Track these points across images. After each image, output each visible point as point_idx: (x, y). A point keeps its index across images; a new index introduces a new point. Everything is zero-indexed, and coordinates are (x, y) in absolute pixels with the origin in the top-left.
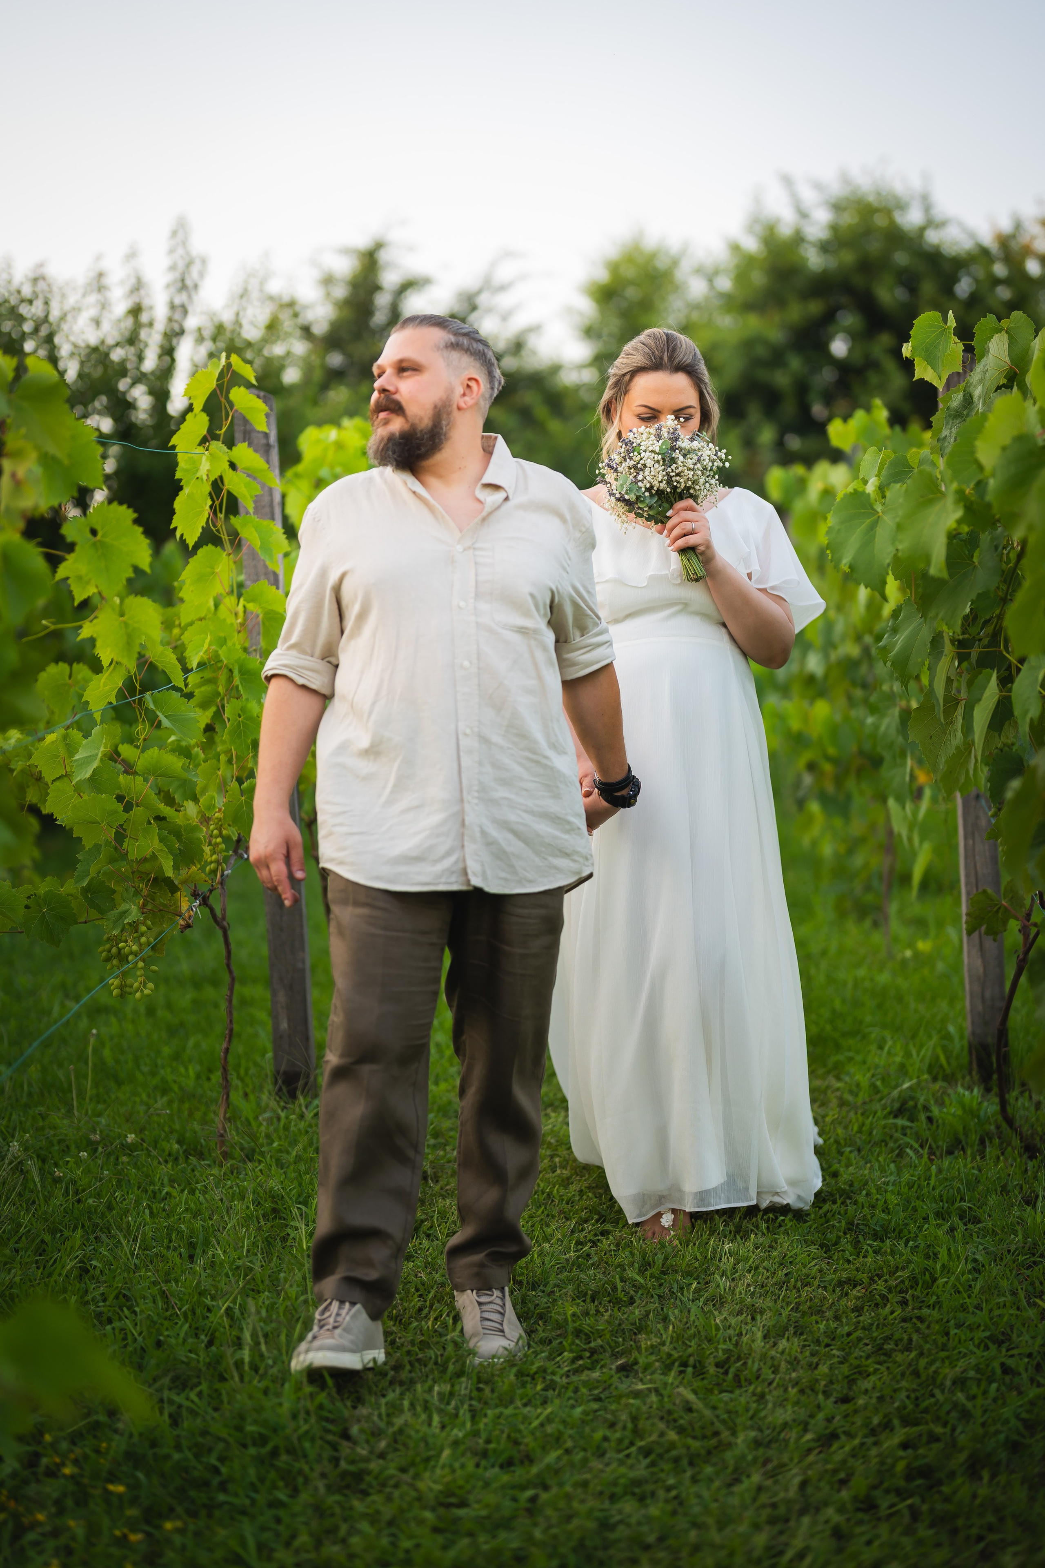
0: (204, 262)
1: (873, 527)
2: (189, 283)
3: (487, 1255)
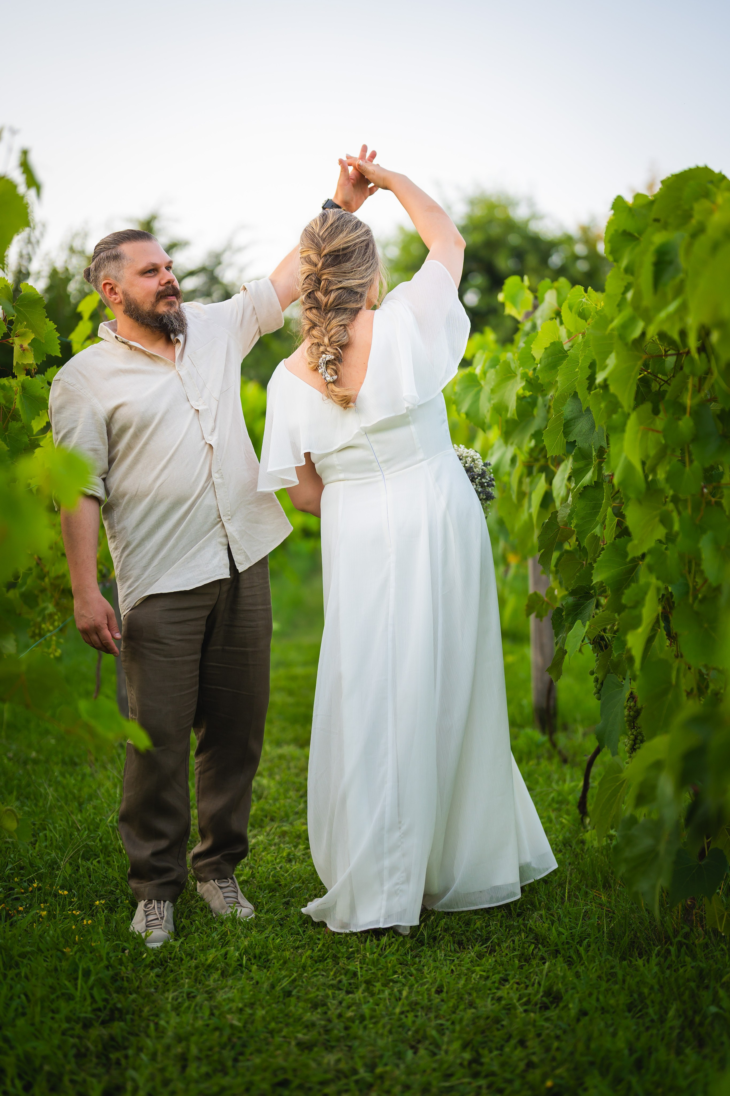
0: (44, 226)
1: (478, 393)
2: (33, 240)
3: (222, 856)
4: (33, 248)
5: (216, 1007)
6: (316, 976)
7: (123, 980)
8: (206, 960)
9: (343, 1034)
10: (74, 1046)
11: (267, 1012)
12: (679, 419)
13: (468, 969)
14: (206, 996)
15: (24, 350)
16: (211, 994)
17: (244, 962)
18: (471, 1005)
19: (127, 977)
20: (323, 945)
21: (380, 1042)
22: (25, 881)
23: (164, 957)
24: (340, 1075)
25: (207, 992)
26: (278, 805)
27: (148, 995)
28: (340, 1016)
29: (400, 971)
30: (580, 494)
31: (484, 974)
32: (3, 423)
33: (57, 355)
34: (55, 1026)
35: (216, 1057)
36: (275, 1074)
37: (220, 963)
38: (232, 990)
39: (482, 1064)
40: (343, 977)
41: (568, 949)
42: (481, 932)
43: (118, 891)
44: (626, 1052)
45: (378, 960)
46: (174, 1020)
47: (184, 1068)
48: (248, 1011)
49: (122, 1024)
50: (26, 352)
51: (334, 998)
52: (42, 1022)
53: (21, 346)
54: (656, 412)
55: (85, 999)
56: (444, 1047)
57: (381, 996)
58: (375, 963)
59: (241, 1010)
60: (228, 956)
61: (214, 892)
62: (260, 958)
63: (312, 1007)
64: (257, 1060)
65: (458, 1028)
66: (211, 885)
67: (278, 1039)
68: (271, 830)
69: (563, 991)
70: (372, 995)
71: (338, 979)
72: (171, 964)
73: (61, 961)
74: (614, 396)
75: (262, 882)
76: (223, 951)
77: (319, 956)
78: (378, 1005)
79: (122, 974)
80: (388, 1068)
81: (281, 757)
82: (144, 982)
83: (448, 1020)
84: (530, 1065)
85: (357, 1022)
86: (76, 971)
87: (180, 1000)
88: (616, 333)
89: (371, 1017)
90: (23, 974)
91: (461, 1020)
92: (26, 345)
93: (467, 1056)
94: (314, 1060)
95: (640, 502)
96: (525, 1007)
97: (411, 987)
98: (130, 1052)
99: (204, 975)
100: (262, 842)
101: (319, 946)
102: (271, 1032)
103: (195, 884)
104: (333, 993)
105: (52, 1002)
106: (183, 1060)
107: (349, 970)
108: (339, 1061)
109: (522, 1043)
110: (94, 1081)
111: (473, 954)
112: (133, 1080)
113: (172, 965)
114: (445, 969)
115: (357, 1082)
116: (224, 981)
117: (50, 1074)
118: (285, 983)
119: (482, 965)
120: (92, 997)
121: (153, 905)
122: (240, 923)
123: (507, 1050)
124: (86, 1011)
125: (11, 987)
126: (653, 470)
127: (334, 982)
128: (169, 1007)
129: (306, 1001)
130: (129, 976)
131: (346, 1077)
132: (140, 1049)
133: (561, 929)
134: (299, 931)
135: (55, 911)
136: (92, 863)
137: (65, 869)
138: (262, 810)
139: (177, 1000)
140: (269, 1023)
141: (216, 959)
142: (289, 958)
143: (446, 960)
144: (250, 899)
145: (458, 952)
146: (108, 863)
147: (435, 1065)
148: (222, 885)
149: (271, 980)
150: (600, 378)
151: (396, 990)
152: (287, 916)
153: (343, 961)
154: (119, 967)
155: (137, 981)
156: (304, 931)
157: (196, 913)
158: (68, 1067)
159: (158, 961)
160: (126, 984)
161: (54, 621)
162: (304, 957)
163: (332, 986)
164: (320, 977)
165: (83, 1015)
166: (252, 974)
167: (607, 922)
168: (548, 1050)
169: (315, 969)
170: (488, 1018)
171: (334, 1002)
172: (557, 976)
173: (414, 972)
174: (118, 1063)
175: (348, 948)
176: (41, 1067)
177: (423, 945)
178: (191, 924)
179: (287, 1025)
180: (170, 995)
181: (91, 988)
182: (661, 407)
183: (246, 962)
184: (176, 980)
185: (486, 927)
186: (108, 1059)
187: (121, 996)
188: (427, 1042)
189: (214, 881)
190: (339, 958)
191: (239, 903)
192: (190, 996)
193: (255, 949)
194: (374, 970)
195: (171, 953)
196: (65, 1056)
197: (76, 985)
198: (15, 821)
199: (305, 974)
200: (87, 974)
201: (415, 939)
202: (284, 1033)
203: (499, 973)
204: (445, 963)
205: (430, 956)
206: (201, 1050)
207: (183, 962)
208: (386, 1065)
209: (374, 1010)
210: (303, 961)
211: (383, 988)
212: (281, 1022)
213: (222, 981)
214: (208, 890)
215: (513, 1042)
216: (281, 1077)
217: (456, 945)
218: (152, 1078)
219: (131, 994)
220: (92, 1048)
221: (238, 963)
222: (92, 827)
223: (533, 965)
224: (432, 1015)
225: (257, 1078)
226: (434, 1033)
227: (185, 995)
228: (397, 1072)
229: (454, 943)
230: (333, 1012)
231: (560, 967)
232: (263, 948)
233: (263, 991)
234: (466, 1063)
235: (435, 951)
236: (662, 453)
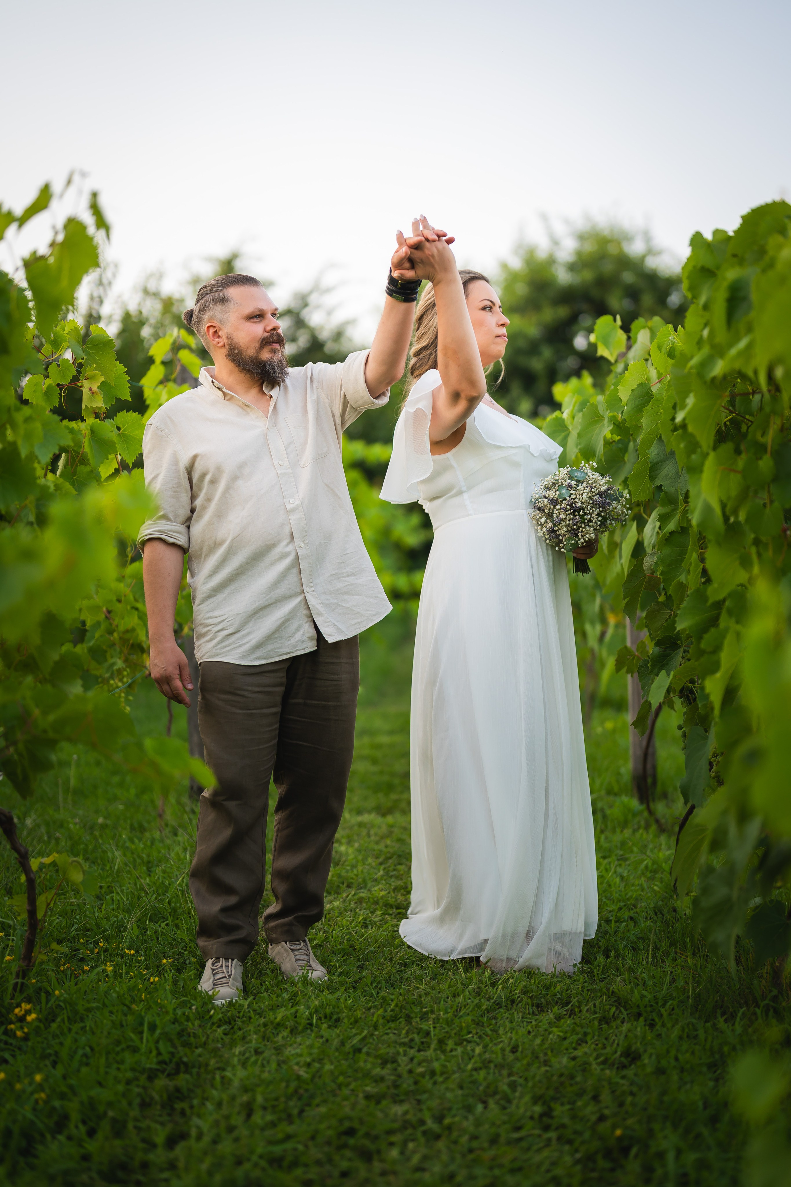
1: (565, 438)
2: (105, 281)
3: (295, 918)
4: (105, 290)
5: (284, 1062)
6: (387, 1034)
7: (189, 1036)
8: (276, 1018)
9: (412, 1088)
10: (139, 1095)
11: (336, 1067)
12: (761, 458)
13: (546, 1030)
14: (273, 1051)
15: (93, 393)
16: (278, 1050)
17: (314, 1021)
18: (546, 1063)
19: (194, 1033)
20: (396, 1005)
21: (449, 1095)
22: (91, 943)
23: (231, 1015)
24: (406, 1125)
25: (276, 1049)
26: (355, 872)
27: (215, 1050)
28: (410, 1071)
29: (474, 1031)
30: (666, 540)
31: (561, 1034)
32: (72, 468)
33: (127, 399)
34: (120, 1075)
35: (282, 1106)
36: (341, 1121)
37: (289, 1021)
38: (301, 1047)
39: (552, 1117)
40: (415, 1035)
41: (651, 1012)
42: (561, 995)
43: (186, 952)
44: (700, 1104)
45: (452, 1020)
46: (241, 1073)
47: (249, 1115)
48: (317, 1065)
49: (188, 1076)
50: (95, 395)
51: (405, 1055)
52: (107, 1073)
53: (90, 389)
54: (738, 452)
55: (151, 1052)
56: (515, 1102)
57: (454, 1053)
58: (449, 1023)
59: (309, 1065)
60: (298, 1015)
61: (285, 955)
62: (331, 1018)
63: (382, 1064)
64: (323, 1109)
65: (530, 1084)
66: (283, 947)
67: (346, 1091)
68: (347, 896)
69: (641, 1050)
70: (444, 1052)
71: (410, 1037)
72: (239, 1023)
73: (126, 1015)
74: (692, 436)
75: (336, 946)
76: (293, 1010)
77: (391, 1016)
78: (449, 1062)
79: (189, 1030)
80: (457, 1119)
81: (361, 825)
82: (211, 1037)
83: (521, 1077)
84: (602, 1118)
85: (427, 1077)
86: (141, 1024)
87: (247, 1055)
88: (694, 371)
89: (442, 1074)
90: (88, 1028)
91: (534, 1076)
92: (95, 388)
93: (538, 1109)
94: (382, 1111)
95: (719, 544)
96: (602, 1066)
97: (485, 1047)
98: (195, 1102)
99: (273, 1033)
100: (338, 907)
101: (392, 1007)
102: (340, 1086)
103: (267, 948)
104: (405, 1051)
105: (117, 1053)
106: (249, 1110)
107: (421, 1029)
108: (406, 1113)
109: (596, 1098)
110: (158, 1127)
111: (551, 1016)
112: (198, 1127)
114: (522, 1031)
115: (424, 1133)
116: (293, 1039)
117: (114, 1121)
118: (355, 1041)
119: (561, 1027)
120: (157, 1049)
121: (220, 964)
122: (312, 984)
123: (579, 1103)
124: (151, 1063)
125: (76, 1041)
126: (735, 512)
127: (406, 1040)
128: (235, 1060)
129: (376, 1057)
130: (196, 1032)
131: (414, 1127)
132: (205, 1099)
133: (644, 992)
134: (372, 993)
135: (122, 969)
136: (160, 926)
137: (132, 931)
138: (339, 876)
139: (244, 1055)
140: (337, 1077)
141: (285, 1018)
142: (361, 1018)
143: (523, 1022)
144: (323, 963)
145: (536, 1015)
146: (177, 926)
147: (505, 1118)
148: (294, 947)
149: (341, 1037)
150: (679, 418)
151: (469, 1048)
152: (360, 979)
153: (416, 1021)
154: (186, 1023)
155: (203, 1036)
156: (378, 993)
157: (266, 974)
158: (132, 1114)
159: (226, 1019)
160: (192, 1039)
161: (123, 677)
162: (376, 1016)
163: (404, 1044)
164: (391, 1035)
165: (148, 1066)
166: (322, 1033)
167: (693, 987)
168: (621, 1105)
169: (387, 1028)
170: (561, 1075)
171: (405, 1058)
172: (636, 1036)
173: (490, 1032)
174: (183, 1113)
175: (421, 1009)
176: (105, 1113)
177: (501, 1007)
178: (261, 985)
179: (356, 1080)
180: (237, 1050)
181: (157, 1042)
182: (742, 447)
183: (316, 1022)
184: (244, 1038)
185: (567, 990)
186: (173, 1109)
187: (187, 1050)
188: (497, 1097)
189: (286, 943)
190: (412, 1018)
191: (311, 966)
192: (257, 1052)
193: (326, 1008)
194: (447, 1029)
195: (239, 1012)
196: (130, 1104)
197: (142, 1038)
198: (81, 872)
199: (376, 1033)
200: (153, 1027)
201: (492, 1001)
202: (352, 1086)
203: (577, 1034)
204: (522, 1025)
205: (507, 1018)
206: (266, 1100)
207: (252, 1020)
208: (454, 1116)
209: (445, 1066)
210: (375, 1019)
211: (455, 1047)
212: (349, 1077)
213: (291, 1039)
214: (279, 953)
215: (586, 1098)
216: (347, 1124)
217: (534, 1008)
218: (217, 1123)
219: (196, 1048)
220: (157, 1097)
221: (309, 1021)
222: (160, 891)
223: (612, 1027)
224: (505, 1072)
225: (323, 1126)
226: (505, 1088)
227: (252, 1050)
228: (465, 1124)
229: (533, 1005)
230: (403, 1069)
231: (640, 1027)
232: (334, 1008)
233: (333, 1048)
234: (536, 1116)
235: (513, 1013)
236: (744, 495)
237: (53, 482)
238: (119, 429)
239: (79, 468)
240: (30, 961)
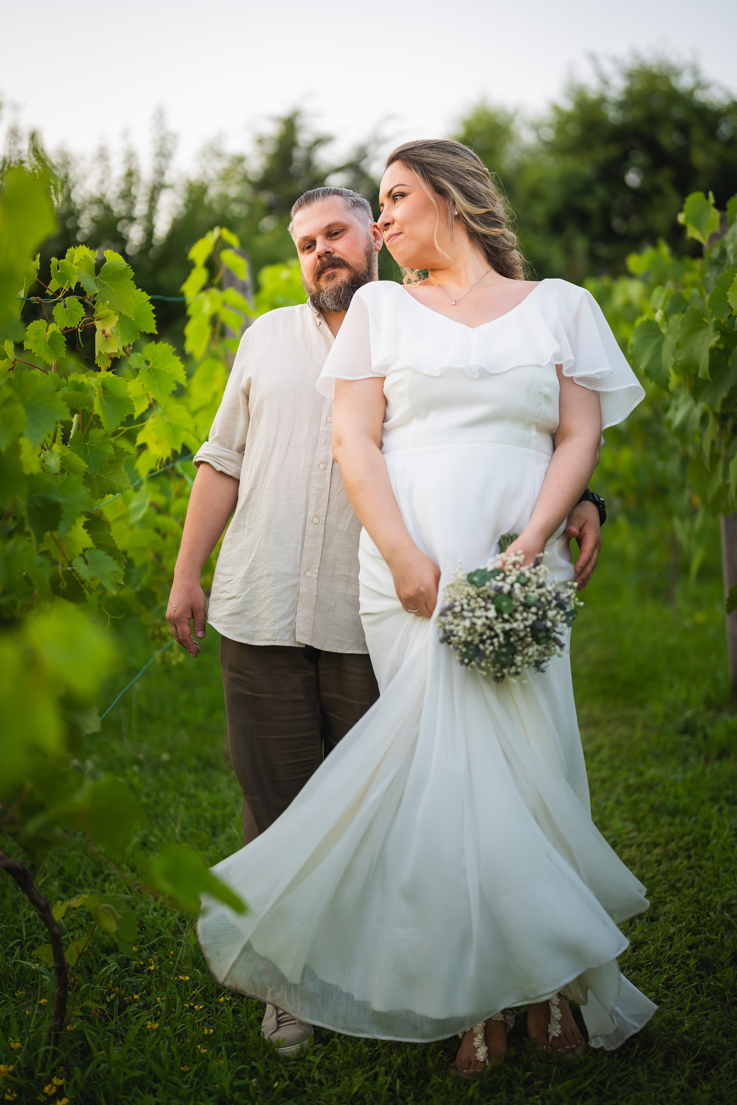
1: (659, 345)
8: (351, 1086)
15: (107, 337)
17: (398, 1088)
23: (301, 1077)
32: (83, 431)
33: (152, 331)
50: (109, 338)
53: (104, 332)
92: (108, 331)
113: (310, 1091)
142: (453, 1086)
154: (246, 1101)
162: (471, 1089)
198: (114, 921)
207: (324, 1087)
210: (470, 1093)
237: (60, 454)
238: (147, 363)
239: (91, 431)
240: (62, 1020)
